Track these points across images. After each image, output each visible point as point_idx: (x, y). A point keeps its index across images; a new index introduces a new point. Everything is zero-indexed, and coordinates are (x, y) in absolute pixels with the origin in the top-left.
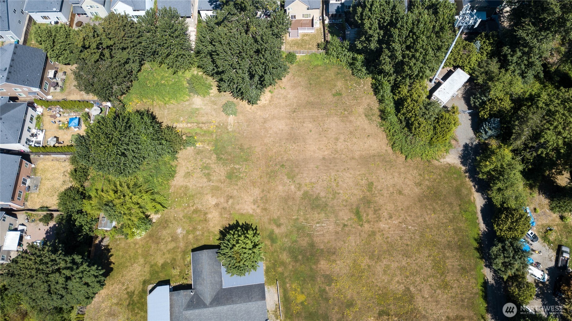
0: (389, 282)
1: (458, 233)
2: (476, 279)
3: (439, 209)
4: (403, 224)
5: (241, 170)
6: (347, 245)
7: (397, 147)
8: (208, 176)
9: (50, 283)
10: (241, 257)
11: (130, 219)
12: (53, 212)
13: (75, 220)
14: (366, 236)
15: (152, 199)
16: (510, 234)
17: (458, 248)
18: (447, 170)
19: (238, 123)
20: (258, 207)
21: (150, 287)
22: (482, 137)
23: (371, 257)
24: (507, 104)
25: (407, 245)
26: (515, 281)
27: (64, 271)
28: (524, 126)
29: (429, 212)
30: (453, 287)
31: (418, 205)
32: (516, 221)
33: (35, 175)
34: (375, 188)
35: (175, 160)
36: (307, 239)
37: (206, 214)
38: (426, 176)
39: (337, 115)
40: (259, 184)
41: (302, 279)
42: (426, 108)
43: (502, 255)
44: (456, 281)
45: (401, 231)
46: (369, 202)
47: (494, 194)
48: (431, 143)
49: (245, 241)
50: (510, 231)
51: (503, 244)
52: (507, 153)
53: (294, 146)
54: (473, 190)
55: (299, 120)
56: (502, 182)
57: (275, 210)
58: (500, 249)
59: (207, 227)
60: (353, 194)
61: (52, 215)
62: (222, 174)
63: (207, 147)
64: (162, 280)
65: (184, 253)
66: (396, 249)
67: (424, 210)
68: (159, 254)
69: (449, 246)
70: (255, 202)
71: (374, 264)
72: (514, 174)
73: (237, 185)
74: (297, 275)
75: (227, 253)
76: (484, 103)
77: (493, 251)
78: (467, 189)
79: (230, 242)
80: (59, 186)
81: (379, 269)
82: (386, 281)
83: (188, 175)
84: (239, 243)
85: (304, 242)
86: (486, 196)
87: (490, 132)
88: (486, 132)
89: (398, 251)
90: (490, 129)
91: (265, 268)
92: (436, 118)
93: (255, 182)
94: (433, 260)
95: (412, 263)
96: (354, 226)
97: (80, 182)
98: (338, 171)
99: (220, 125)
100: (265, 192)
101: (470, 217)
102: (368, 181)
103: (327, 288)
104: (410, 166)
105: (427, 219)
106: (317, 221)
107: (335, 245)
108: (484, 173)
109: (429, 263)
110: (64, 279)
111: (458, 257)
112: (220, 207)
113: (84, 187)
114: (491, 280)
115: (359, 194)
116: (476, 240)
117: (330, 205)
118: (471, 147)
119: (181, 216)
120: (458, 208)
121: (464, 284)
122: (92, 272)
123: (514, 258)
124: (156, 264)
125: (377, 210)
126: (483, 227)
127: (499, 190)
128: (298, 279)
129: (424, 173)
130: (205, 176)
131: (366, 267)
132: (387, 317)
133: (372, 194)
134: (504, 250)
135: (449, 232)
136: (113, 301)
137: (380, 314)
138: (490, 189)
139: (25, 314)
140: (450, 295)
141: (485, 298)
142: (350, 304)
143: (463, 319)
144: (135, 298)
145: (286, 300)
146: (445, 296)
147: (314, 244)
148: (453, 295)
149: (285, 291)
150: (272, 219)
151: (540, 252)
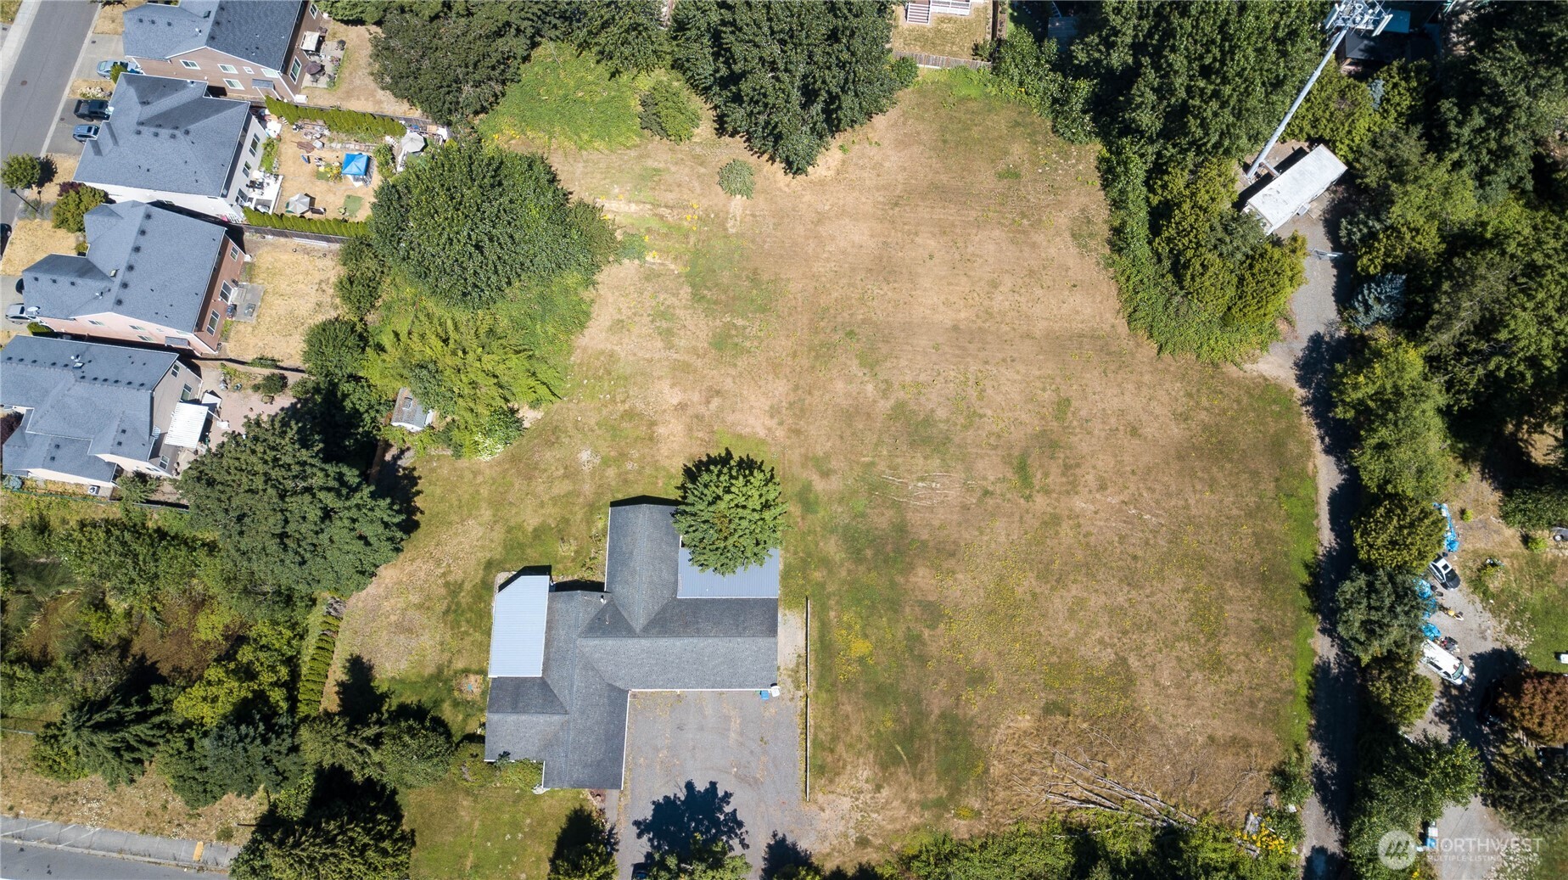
0: (1079, 639)
1: (1263, 545)
2: (1294, 658)
3: (1224, 484)
4: (1132, 508)
5: (748, 330)
6: (986, 538)
7: (1142, 321)
8: (667, 335)
9: (288, 515)
11: (472, 410)
12: (286, 373)
13: (345, 396)
14: (1037, 525)
15: (529, 371)
16: (1391, 558)
17: (1258, 581)
18: (1257, 392)
19: (754, 216)
20: (781, 424)
21: (502, 577)
22: (1357, 321)
23: (1043, 576)
24: (1430, 243)
25: (1135, 558)
26: (1387, 669)
28: (1463, 295)
29: (1199, 487)
30: (1233, 671)
31: (1175, 466)
32: (1412, 525)
33: (251, 280)
34: (1074, 413)
35: (591, 287)
36: (890, 513)
37: (652, 424)
38: (1204, 399)
39: (1003, 225)
40: (788, 370)
41: (867, 602)
42: (1225, 229)
43: (1365, 601)
44: (1243, 658)
45: (1125, 522)
46: (1054, 445)
47: (1365, 459)
48: (1225, 321)
49: (745, 490)
50: (1393, 549)
51: (1371, 578)
52: (1413, 358)
53: (885, 288)
54: (1318, 446)
55: (906, 227)
56: (1391, 427)
57: (821, 437)
58: (1361, 588)
59: (653, 456)
60: (1017, 422)
61: (283, 379)
62: (702, 335)
63: (672, 267)
64: (532, 564)
65: (592, 508)
66: (1105, 565)
67: (1187, 479)
68: (530, 503)
69: (1237, 573)
70: (774, 412)
71: (1046, 593)
72: (1424, 412)
73: (735, 365)
74: (856, 593)
76: (1373, 235)
77: (1343, 593)
78: (1302, 442)
79: (708, 490)
80: (306, 314)
81: (1059, 603)
82: (1072, 635)
83: (619, 326)
84: (730, 494)
85: (882, 520)
86: (1345, 464)
87: (1379, 310)
88: (1368, 309)
89: (1112, 568)
90: (1378, 300)
91: (781, 567)
92: (1247, 257)
93: (780, 365)
94: (1192, 601)
95: (1140, 602)
96: (1009, 496)
97: (359, 308)
98: (986, 363)
99: (708, 216)
100: (800, 392)
101: (1300, 509)
102: (1059, 396)
103: (926, 633)
104: (1167, 371)
105: (1192, 502)
106: (919, 474)
107: (957, 536)
108: (1348, 404)
109: (1183, 608)
111: (1256, 602)
112: (690, 412)
113: (365, 324)
115: (1031, 422)
116: (1307, 566)
117: (957, 440)
118: (1327, 343)
119: (592, 422)
120: (1272, 485)
121: (1261, 666)
122: (378, 513)
123: (1392, 609)
124: (520, 527)
125: (1071, 467)
126: (1327, 537)
127: (1381, 447)
128: (859, 602)
129: (1198, 391)
130: (660, 334)
131: (1028, 597)
132: (1064, 720)
133: (1065, 428)
134: (1371, 589)
135: (1241, 539)
136: (411, 597)
137: (1049, 709)
138: (1357, 441)
139: (200, 604)
140: (1223, 687)
141: (1311, 702)
142: (978, 678)
143: (1249, 746)
144: (464, 598)
145: (824, 649)
146: (1211, 689)
147: (906, 526)
148: (1231, 687)
149: (824, 626)
150: (811, 455)
151: (1461, 613)
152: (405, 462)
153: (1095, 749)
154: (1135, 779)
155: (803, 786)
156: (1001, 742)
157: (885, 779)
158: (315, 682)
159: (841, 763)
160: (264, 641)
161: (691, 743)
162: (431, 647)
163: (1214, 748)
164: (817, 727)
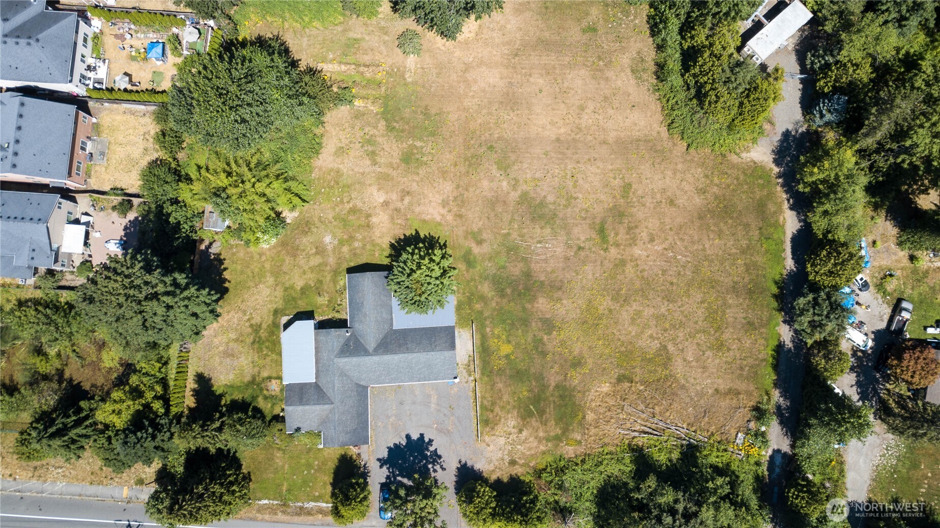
0: (638, 335)
1: (750, 271)
2: (766, 339)
3: (728, 233)
4: (670, 251)
5: (424, 149)
6: (580, 277)
7: (677, 129)
8: (372, 155)
9: (145, 314)
10: (423, 289)
11: (253, 220)
12: (131, 199)
13: (169, 215)
14: (611, 266)
15: (286, 189)
16: (828, 281)
17: (747, 293)
18: (750, 171)
19: (423, 68)
20: (449, 211)
21: (284, 319)
22: (814, 122)
23: (615, 299)
24: (864, 74)
25: (672, 283)
26: (823, 349)
27: (165, 299)
28: (884, 118)
29: (712, 236)
30: (730, 349)
31: (697, 223)
32: (842, 263)
33: (99, 135)
34: (634, 193)
35: (320, 126)
36: (521, 265)
37: (368, 216)
38: (715, 179)
39: (587, 66)
40: (452, 175)
41: (510, 322)
42: (732, 71)
43: (811, 310)
44: (736, 341)
45: (666, 261)
46: (621, 214)
47: (817, 218)
48: (730, 127)
49: (429, 265)
50: (830, 276)
51: (816, 295)
52: (849, 156)
53: (512, 115)
54: (786, 205)
55: (524, 71)
56: (832, 202)
57: (475, 219)
58: (809, 301)
59: (371, 237)
60: (598, 202)
61: (130, 202)
62: (395, 154)
63: (372, 108)
64: (302, 310)
65: (336, 273)
66: (653, 289)
67: (705, 231)
68: (297, 272)
69: (734, 289)
70: (445, 203)
71: (618, 308)
72: (854, 191)
73: (418, 174)
74: (501, 316)
75: (404, 281)
76: (827, 66)
77: (798, 304)
78: (776, 203)
79: (406, 266)
80: (138, 157)
81: (625, 315)
82: (633, 333)
83: (341, 151)
84: (421, 269)
85: (516, 270)
86: (803, 217)
87: (828, 117)
88: (822, 116)
89: (657, 291)
90: (829, 111)
91: (455, 302)
92: (746, 89)
93: (446, 172)
94: (706, 309)
95: (675, 311)
96: (594, 249)
97: (171, 152)
98: (578, 162)
99: (393, 70)
100: (460, 189)
101: (774, 246)
102: (624, 182)
103: (545, 337)
104: (692, 161)
105: (707, 246)
106: (538, 239)
107: (562, 276)
108: (806, 183)
109: (701, 313)
110: (164, 310)
111: (745, 306)
112: (392, 207)
113: (178, 161)
114: (789, 344)
115: (607, 200)
116: (776, 283)
117: (561, 215)
118: (794, 136)
119: (330, 217)
120: (757, 232)
121: (747, 345)
122: (202, 298)
123: (827, 317)
124: (292, 287)
125: (632, 228)
126: (790, 263)
127: (826, 213)
128: (504, 321)
129: (712, 173)
130: (368, 155)
131: (606, 312)
132: (629, 385)
133: (628, 203)
134: (816, 303)
135: (737, 268)
136: (230, 335)
137: (620, 380)
138: (811, 209)
139: (101, 346)
140: (724, 359)
141: (775, 367)
142: (577, 363)
143: (739, 393)
144: (263, 334)
145: (484, 351)
146: (717, 361)
147: (531, 272)
148: (729, 359)
149: (484, 338)
150: (470, 231)
151: (869, 306)
152: (214, 250)
153: (647, 402)
154: (671, 417)
155: (476, 433)
156: (592, 400)
157: (524, 425)
158: (179, 392)
159: (498, 418)
160: (144, 371)
161: (408, 412)
162: (246, 364)
163: (718, 395)
164: (483, 397)
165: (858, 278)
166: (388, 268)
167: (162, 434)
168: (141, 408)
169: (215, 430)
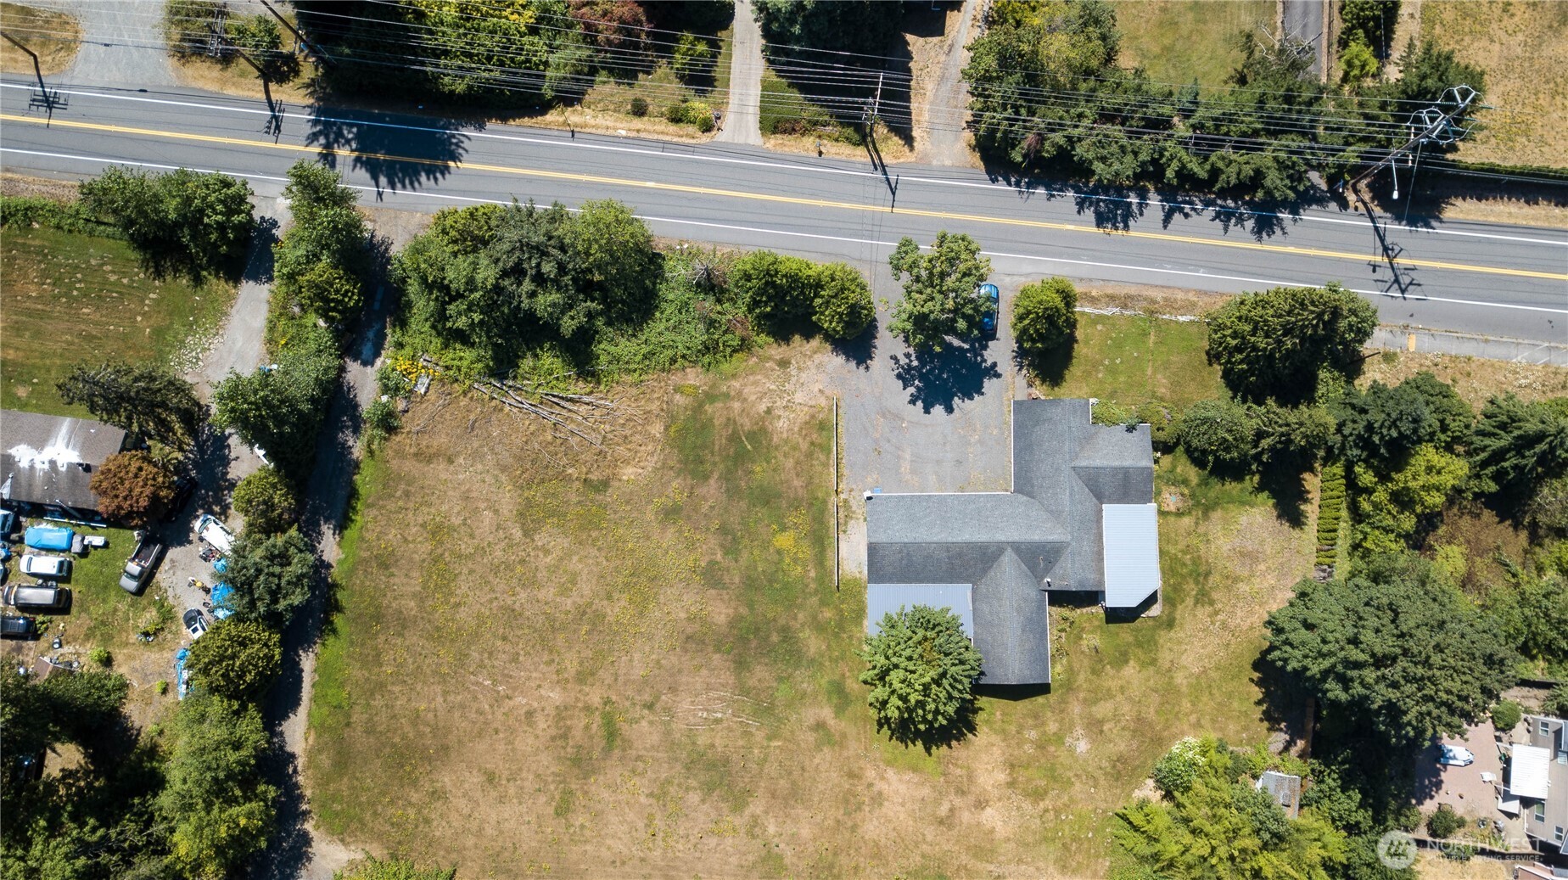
0: (568, 554)
1: (373, 654)
2: (362, 539)
3: (403, 721)
4: (502, 693)
6: (654, 657)
9: (1395, 631)
10: (919, 650)
11: (1213, 791)
12: (1431, 840)
13: (1362, 806)
14: (601, 673)
15: (1156, 841)
16: (250, 630)
17: (384, 616)
18: (353, 827)
20: (870, 785)
21: (1155, 610)
23: (600, 617)
25: (504, 638)
26: (273, 520)
27: (1362, 657)
29: (430, 715)
30: (421, 525)
31: (452, 739)
32: (222, 658)
34: (553, 800)
36: (752, 682)
37: (1012, 784)
38: (413, 817)
40: (863, 852)
41: (775, 585)
43: (283, 584)
44: (410, 539)
45: (511, 677)
46: (576, 762)
47: (254, 737)
49: (908, 690)
50: (245, 638)
51: (272, 607)
52: (184, 845)
54: (301, 762)
56: (223, 763)
57: (825, 768)
58: (284, 598)
59: (1008, 746)
60: (613, 788)
61: (1434, 835)
64: (1125, 625)
65: (1069, 686)
66: (535, 632)
67: (441, 724)
68: (1136, 690)
69: (404, 624)
70: (878, 800)
71: (597, 601)
72: (185, 781)
73: (923, 857)
74: (789, 596)
75: (953, 665)
77: (304, 594)
78: (317, 767)
79: (948, 692)
81: (586, 588)
82: (575, 558)
84: (924, 685)
85: (760, 674)
86: (276, 740)
89: (529, 627)
91: (866, 623)
93: (873, 858)
94: (452, 594)
95: (504, 593)
96: (627, 704)
98: (642, 861)
100: (850, 825)
101: (330, 693)
102: (567, 821)
103: (719, 557)
104: (449, 852)
105: (440, 699)
106: (720, 727)
107: (684, 659)
108: (262, 801)
109: (463, 587)
110: (1362, 638)
111: (389, 594)
112: (971, 800)
114: (327, 530)
115: (599, 788)
116: (334, 631)
117: (678, 767)
119: (1078, 786)
120: (354, 719)
121: (393, 531)
122: (1298, 654)
123: (259, 571)
124: (1143, 665)
125: (561, 737)
126: (308, 662)
127: (237, 746)
128: (786, 586)
129: (417, 828)
131: (616, 595)
132: (590, 476)
133: (564, 782)
134: (275, 595)
135: (395, 660)
136: (1248, 589)
137: (605, 484)
138: (260, 755)
139: (1467, 582)
140: (433, 510)
141: (353, 494)
142: (670, 514)
143: (416, 455)
144: (1191, 588)
145: (821, 539)
146: (444, 508)
147: (735, 669)
148: (425, 509)
149: (820, 562)
150: (837, 748)
151: (190, 585)
152: (1281, 738)
153: (563, 449)
154: (527, 423)
155: (840, 411)
156: (652, 454)
157: (763, 419)
158: (1331, 498)
159: (804, 432)
160: (1392, 536)
161: (948, 448)
162: (1218, 538)
163: (449, 453)
164: (826, 465)
165: (200, 633)
166: (979, 689)
167: (1356, 432)
168: (1393, 475)
169: (1269, 435)
